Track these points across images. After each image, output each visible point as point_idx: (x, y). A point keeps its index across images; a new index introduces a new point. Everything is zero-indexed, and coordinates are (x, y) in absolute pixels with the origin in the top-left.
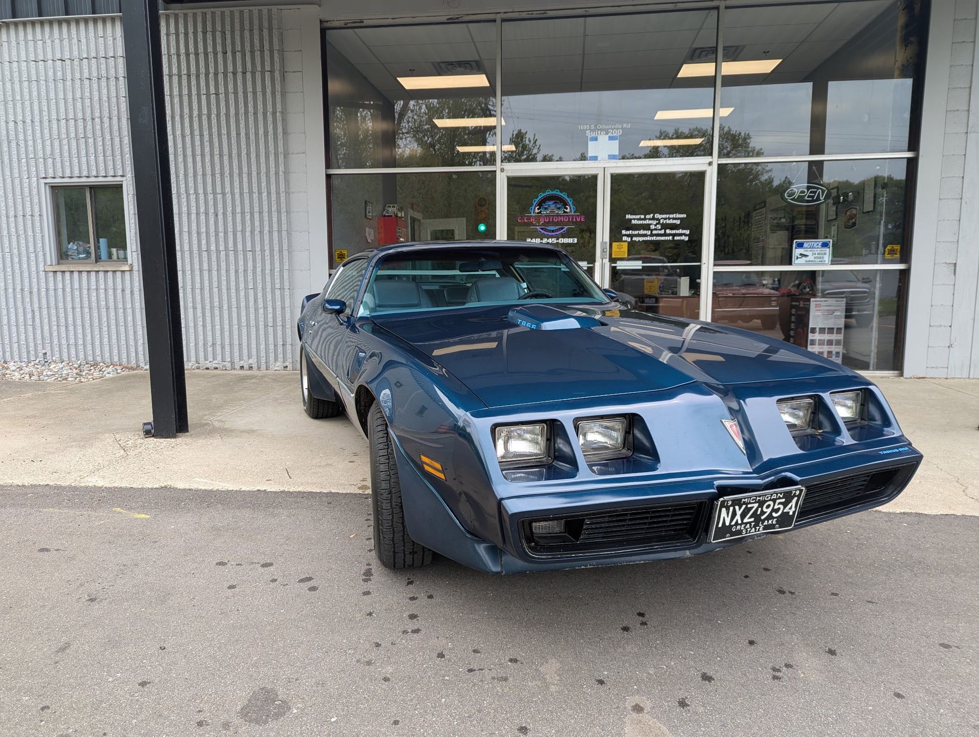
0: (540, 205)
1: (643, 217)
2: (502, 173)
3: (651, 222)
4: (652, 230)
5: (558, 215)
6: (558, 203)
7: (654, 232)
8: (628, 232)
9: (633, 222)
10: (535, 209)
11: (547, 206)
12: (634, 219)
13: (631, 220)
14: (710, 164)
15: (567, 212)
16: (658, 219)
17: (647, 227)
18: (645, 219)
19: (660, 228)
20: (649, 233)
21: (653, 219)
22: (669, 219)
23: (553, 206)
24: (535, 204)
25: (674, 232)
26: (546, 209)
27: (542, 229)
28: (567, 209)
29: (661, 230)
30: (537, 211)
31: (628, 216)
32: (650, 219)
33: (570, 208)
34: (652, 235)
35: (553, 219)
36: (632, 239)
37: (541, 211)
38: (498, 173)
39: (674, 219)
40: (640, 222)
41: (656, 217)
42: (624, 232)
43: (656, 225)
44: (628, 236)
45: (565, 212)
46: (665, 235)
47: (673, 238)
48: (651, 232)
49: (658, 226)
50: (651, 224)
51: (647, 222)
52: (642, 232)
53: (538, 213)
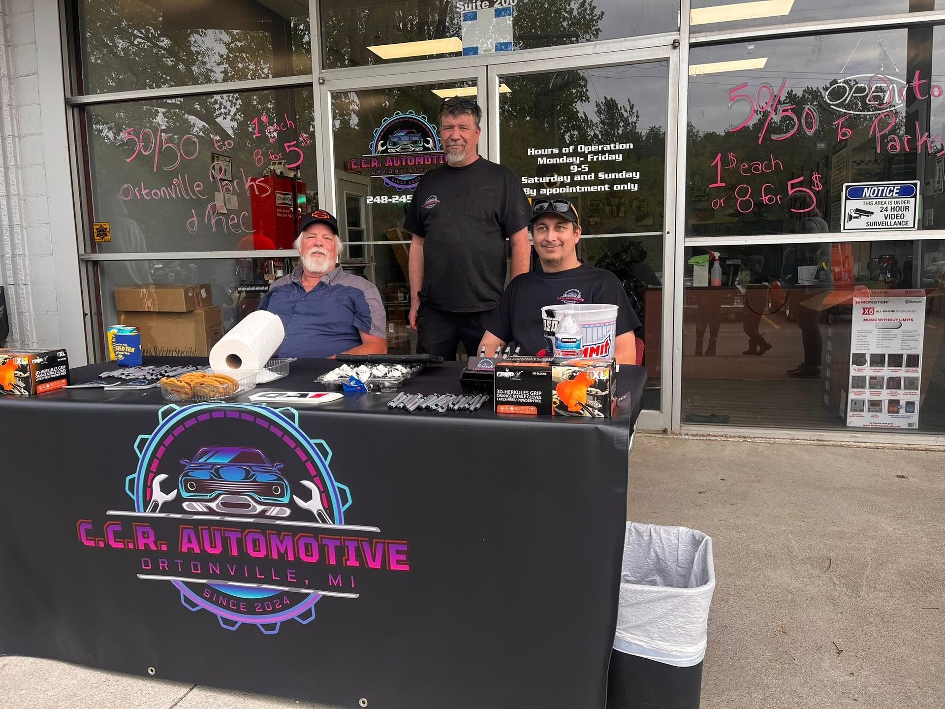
0: (385, 137)
1: (556, 151)
2: (322, 86)
3: (571, 160)
4: (573, 175)
5: (415, 155)
6: (413, 133)
7: (578, 178)
8: (531, 181)
9: (540, 161)
10: (377, 145)
11: (395, 140)
12: (542, 156)
13: (536, 157)
14: (675, 45)
15: (428, 149)
16: (584, 155)
17: (563, 169)
18: (560, 155)
19: (587, 169)
20: (569, 181)
21: (575, 154)
22: (603, 152)
23: (405, 140)
24: (376, 136)
25: (612, 176)
26: (394, 144)
27: (390, 179)
28: (428, 142)
29: (587, 173)
30: (380, 148)
31: (531, 152)
32: (569, 155)
33: (434, 141)
34: (573, 184)
35: (406, 160)
36: (538, 191)
37: (387, 148)
38: (316, 88)
39: (611, 152)
40: (553, 161)
41: (579, 150)
42: (524, 180)
43: (579, 166)
44: (531, 186)
45: (426, 149)
46: (597, 182)
47: (611, 187)
48: (572, 179)
49: (583, 167)
50: (572, 164)
51: (564, 160)
52: (556, 178)
53: (383, 152)
